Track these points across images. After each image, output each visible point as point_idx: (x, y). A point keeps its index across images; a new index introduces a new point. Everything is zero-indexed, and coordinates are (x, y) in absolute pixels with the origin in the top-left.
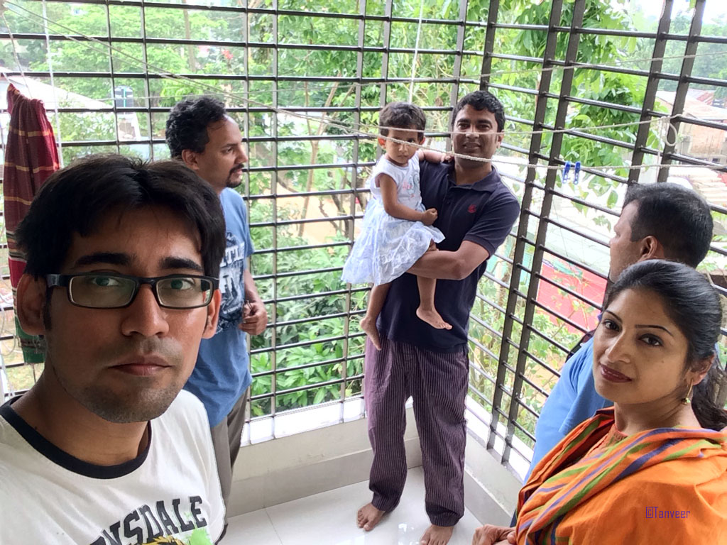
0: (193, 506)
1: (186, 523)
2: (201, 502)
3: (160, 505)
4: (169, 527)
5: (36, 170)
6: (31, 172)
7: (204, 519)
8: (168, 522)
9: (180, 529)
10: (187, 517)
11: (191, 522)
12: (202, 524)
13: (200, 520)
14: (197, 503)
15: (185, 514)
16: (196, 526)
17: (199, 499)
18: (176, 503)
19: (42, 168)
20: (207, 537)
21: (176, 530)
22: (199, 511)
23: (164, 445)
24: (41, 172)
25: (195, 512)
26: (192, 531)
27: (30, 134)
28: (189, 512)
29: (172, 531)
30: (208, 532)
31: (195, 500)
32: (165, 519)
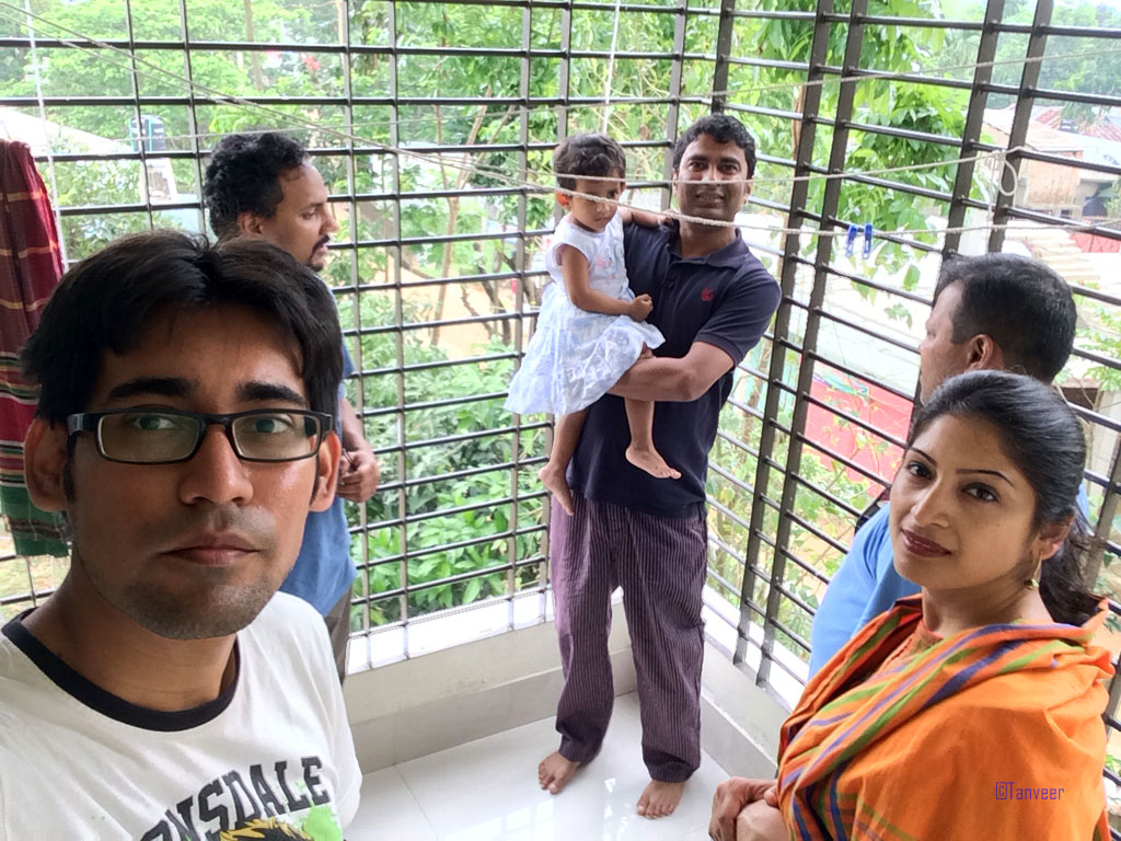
0: (307, 773)
1: (297, 798)
2: (319, 766)
3: (256, 772)
4: (271, 805)
5: (23, 254)
6: (15, 256)
7: (325, 793)
8: (269, 796)
9: (287, 808)
10: (298, 788)
11: (304, 797)
12: (322, 799)
13: (320, 793)
14: (313, 768)
15: (297, 784)
16: (312, 802)
17: (316, 762)
18: (281, 767)
19: (33, 250)
20: (332, 819)
21: (281, 810)
22: (316, 781)
23: (261, 680)
24: (29, 256)
25: (311, 781)
26: (308, 809)
27: (11, 197)
28: (302, 782)
29: (274, 810)
30: (334, 811)
31: (310, 763)
32: (264, 792)
